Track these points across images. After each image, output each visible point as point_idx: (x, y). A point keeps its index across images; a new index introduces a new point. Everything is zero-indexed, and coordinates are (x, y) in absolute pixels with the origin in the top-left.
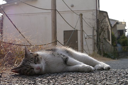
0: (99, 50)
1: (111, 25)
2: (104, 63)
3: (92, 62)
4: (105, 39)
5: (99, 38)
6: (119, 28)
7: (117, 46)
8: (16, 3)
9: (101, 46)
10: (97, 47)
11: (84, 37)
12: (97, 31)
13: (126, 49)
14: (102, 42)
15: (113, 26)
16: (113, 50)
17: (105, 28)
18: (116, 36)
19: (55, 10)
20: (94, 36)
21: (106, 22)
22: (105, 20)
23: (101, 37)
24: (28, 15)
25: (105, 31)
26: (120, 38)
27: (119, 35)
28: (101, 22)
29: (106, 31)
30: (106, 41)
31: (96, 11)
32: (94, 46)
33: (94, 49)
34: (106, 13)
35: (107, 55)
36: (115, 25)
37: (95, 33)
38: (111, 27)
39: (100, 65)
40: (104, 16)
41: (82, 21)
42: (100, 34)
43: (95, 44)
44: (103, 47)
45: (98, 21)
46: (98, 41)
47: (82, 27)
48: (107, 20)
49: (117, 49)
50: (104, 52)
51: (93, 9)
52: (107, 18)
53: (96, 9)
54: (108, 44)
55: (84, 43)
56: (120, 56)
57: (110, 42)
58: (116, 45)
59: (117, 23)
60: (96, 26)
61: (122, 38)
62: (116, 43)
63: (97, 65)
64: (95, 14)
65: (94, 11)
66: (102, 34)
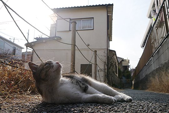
0: (109, 81)
1: (118, 61)
2: (124, 95)
3: (111, 93)
4: (113, 72)
5: (109, 72)
6: (124, 64)
7: (122, 79)
8: (44, 41)
9: (110, 78)
10: (107, 79)
11: (97, 70)
12: (107, 66)
13: (129, 81)
14: (112, 75)
15: (119, 62)
16: (119, 81)
17: (114, 63)
18: (122, 70)
19: (74, 45)
20: (105, 69)
21: (114, 59)
22: (114, 57)
23: (110, 70)
24: (53, 50)
25: (113, 66)
26: (124, 72)
27: (124, 69)
28: (111, 59)
29: (115, 66)
30: (114, 74)
31: (107, 50)
32: (105, 78)
33: (105, 80)
34: (115, 51)
35: (115, 85)
36: (121, 62)
37: (106, 67)
38: (118, 63)
39: (120, 96)
40: (113, 54)
41: (96, 57)
42: (110, 68)
43: (105, 76)
44: (112, 79)
45: (108, 58)
46: (108, 73)
47: (96, 61)
48: (115, 57)
49: (123, 81)
50: (112, 83)
51: (104, 48)
52: (115, 56)
53: (107, 48)
54: (116, 76)
55: (97, 75)
56: (124, 87)
57: (117, 75)
58: (122, 77)
59: (123, 60)
60: (107, 61)
61: (126, 72)
62: (121, 76)
63: (116, 96)
64: (106, 52)
65: (105, 50)
66: (111, 68)
